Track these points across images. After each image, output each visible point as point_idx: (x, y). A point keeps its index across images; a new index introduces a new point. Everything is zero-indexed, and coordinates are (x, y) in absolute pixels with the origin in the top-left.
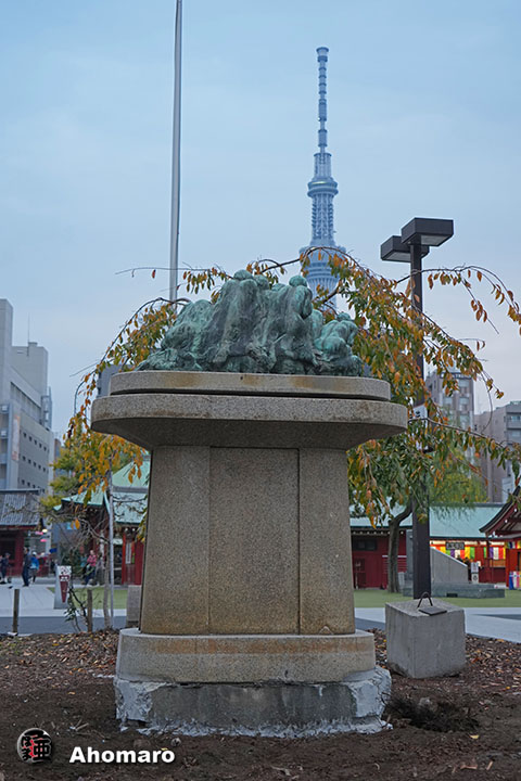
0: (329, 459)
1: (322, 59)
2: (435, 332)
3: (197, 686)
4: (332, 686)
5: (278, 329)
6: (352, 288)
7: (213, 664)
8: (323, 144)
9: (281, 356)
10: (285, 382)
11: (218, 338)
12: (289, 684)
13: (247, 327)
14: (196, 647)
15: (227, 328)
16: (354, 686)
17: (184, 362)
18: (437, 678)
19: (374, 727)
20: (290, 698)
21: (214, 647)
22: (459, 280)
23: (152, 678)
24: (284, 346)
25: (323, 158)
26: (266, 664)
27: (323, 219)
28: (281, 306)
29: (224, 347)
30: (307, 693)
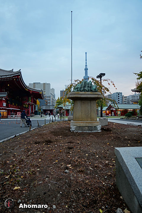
0: (94, 101)
1: (86, 54)
2: (104, 87)
3: (80, 127)
4: (95, 127)
5: (88, 87)
6: (94, 81)
7: (82, 124)
8: (86, 64)
9: (89, 90)
10: (89, 93)
11: (81, 88)
12: (90, 127)
13: (85, 87)
14: (80, 123)
15: (82, 87)
16: (97, 127)
17: (78, 91)
18: (105, 126)
19: (100, 131)
20: (90, 128)
21: (82, 122)
22: (107, 80)
23: (75, 126)
24: (89, 89)
25: (86, 66)
26: (88, 124)
27: (86, 73)
28: (88, 84)
29: (82, 89)
30: (92, 128)
